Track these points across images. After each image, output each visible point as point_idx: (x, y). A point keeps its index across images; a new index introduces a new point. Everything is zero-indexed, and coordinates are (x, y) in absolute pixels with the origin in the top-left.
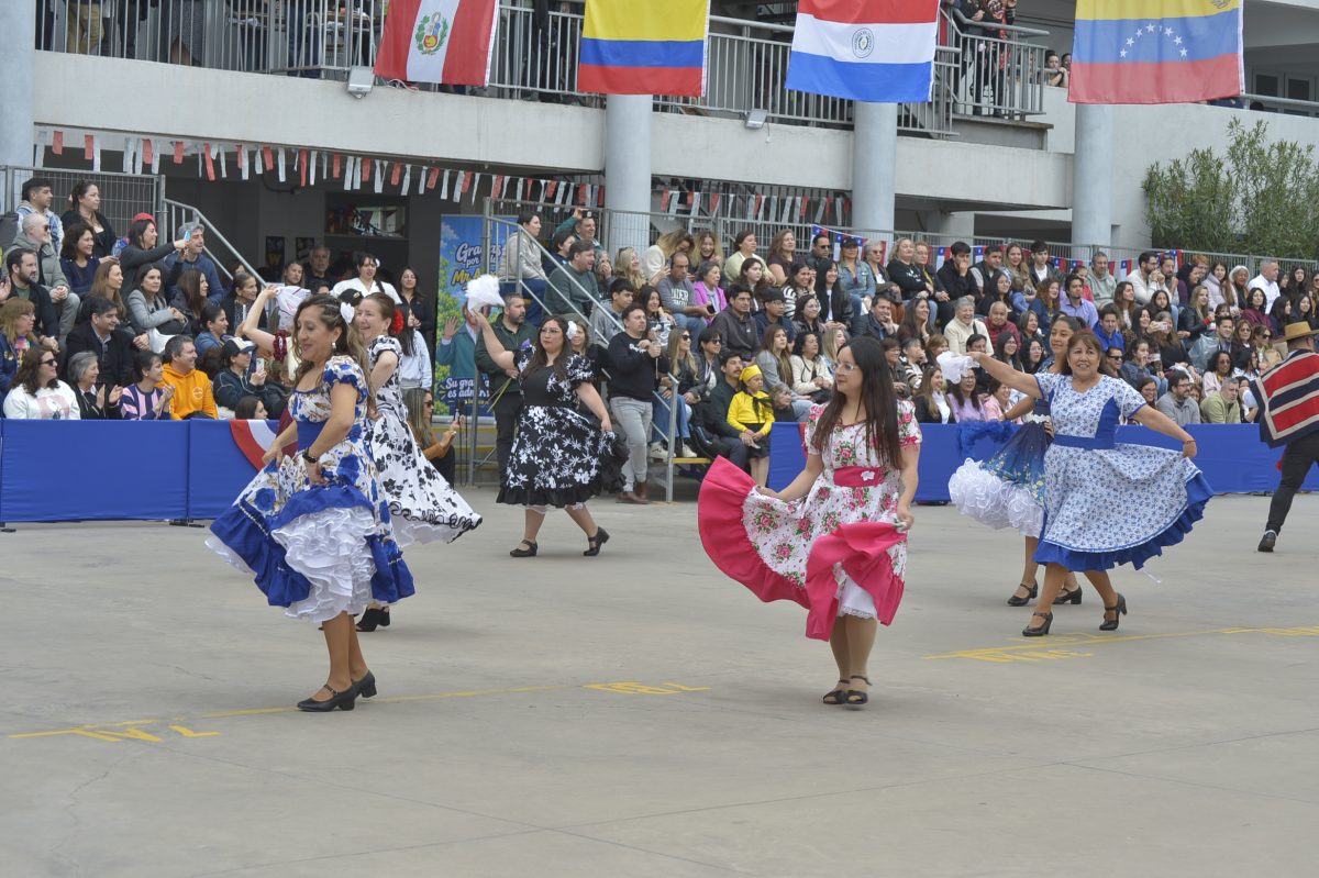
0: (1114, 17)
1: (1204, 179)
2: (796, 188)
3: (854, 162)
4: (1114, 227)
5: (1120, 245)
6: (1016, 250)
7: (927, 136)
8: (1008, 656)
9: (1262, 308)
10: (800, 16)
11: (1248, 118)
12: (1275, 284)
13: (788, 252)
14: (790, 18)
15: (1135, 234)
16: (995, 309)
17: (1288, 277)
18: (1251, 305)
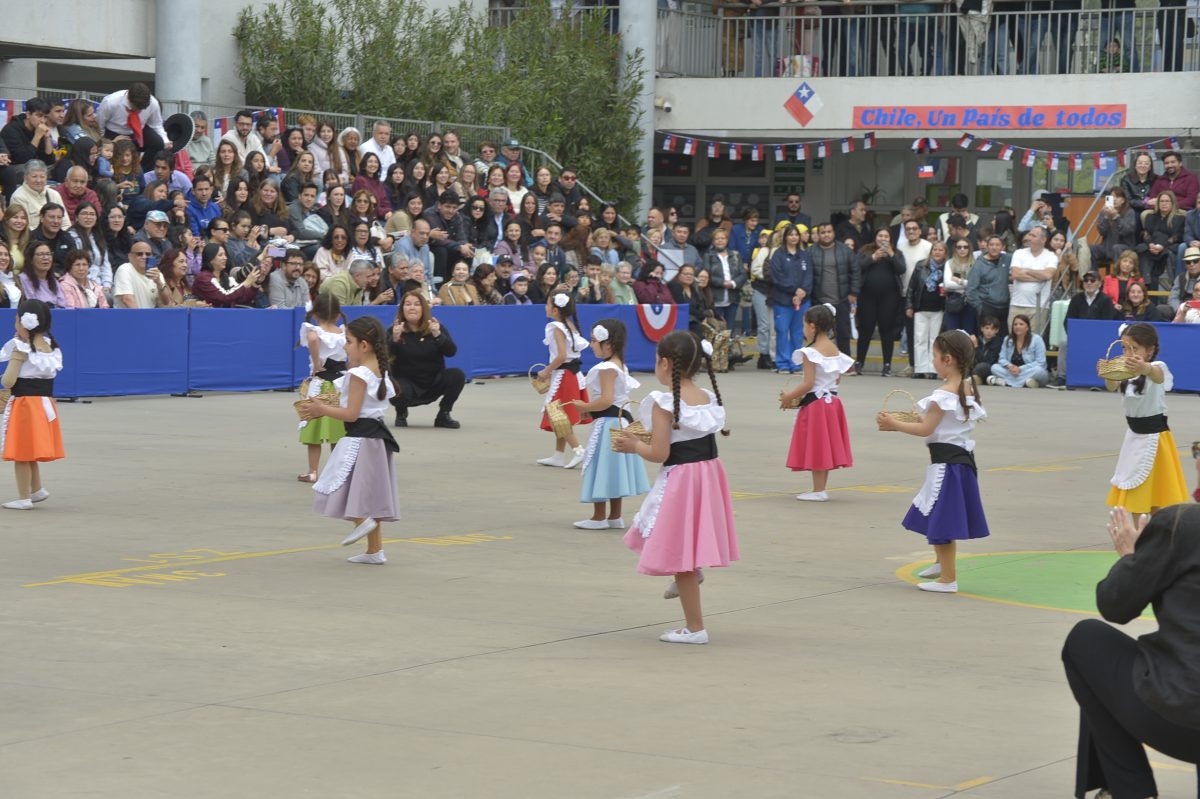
1: (305, 27)
4: (204, 80)
5: (210, 102)
8: (126, 580)
9: (376, 176)
12: (389, 148)
15: (227, 90)
16: (72, 175)
17: (401, 142)
18: (364, 172)
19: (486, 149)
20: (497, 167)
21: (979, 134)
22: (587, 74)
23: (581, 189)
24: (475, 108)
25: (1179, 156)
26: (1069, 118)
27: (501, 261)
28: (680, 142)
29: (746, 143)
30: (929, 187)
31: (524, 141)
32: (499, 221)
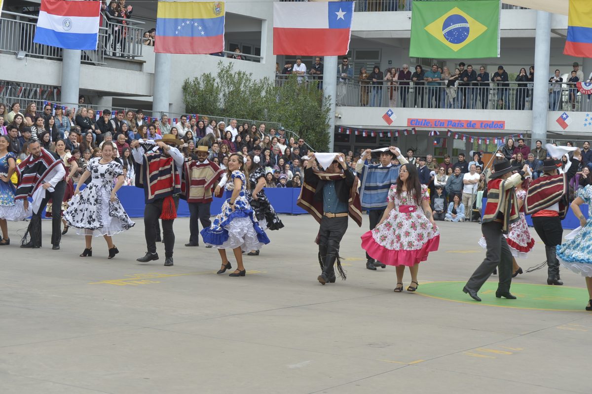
0: (173, 17)
1: (208, 85)
2: (37, 85)
3: (62, 74)
4: (170, 104)
5: (173, 112)
6: (130, 113)
7: (93, 64)
8: (125, 283)
9: (231, 139)
10: (41, 12)
11: (226, 61)
12: (236, 129)
13: (33, 112)
14: (37, 13)
15: (179, 107)
16: (120, 137)
17: (241, 127)
18: (226, 138)
19: (272, 130)
20: (275, 137)
21: (453, 130)
22: (310, 104)
23: (307, 146)
24: (269, 116)
25: (523, 140)
26: (485, 125)
27: (276, 172)
28: (345, 129)
29: (369, 131)
30: (436, 148)
31: (287, 128)
32: (276, 157)
